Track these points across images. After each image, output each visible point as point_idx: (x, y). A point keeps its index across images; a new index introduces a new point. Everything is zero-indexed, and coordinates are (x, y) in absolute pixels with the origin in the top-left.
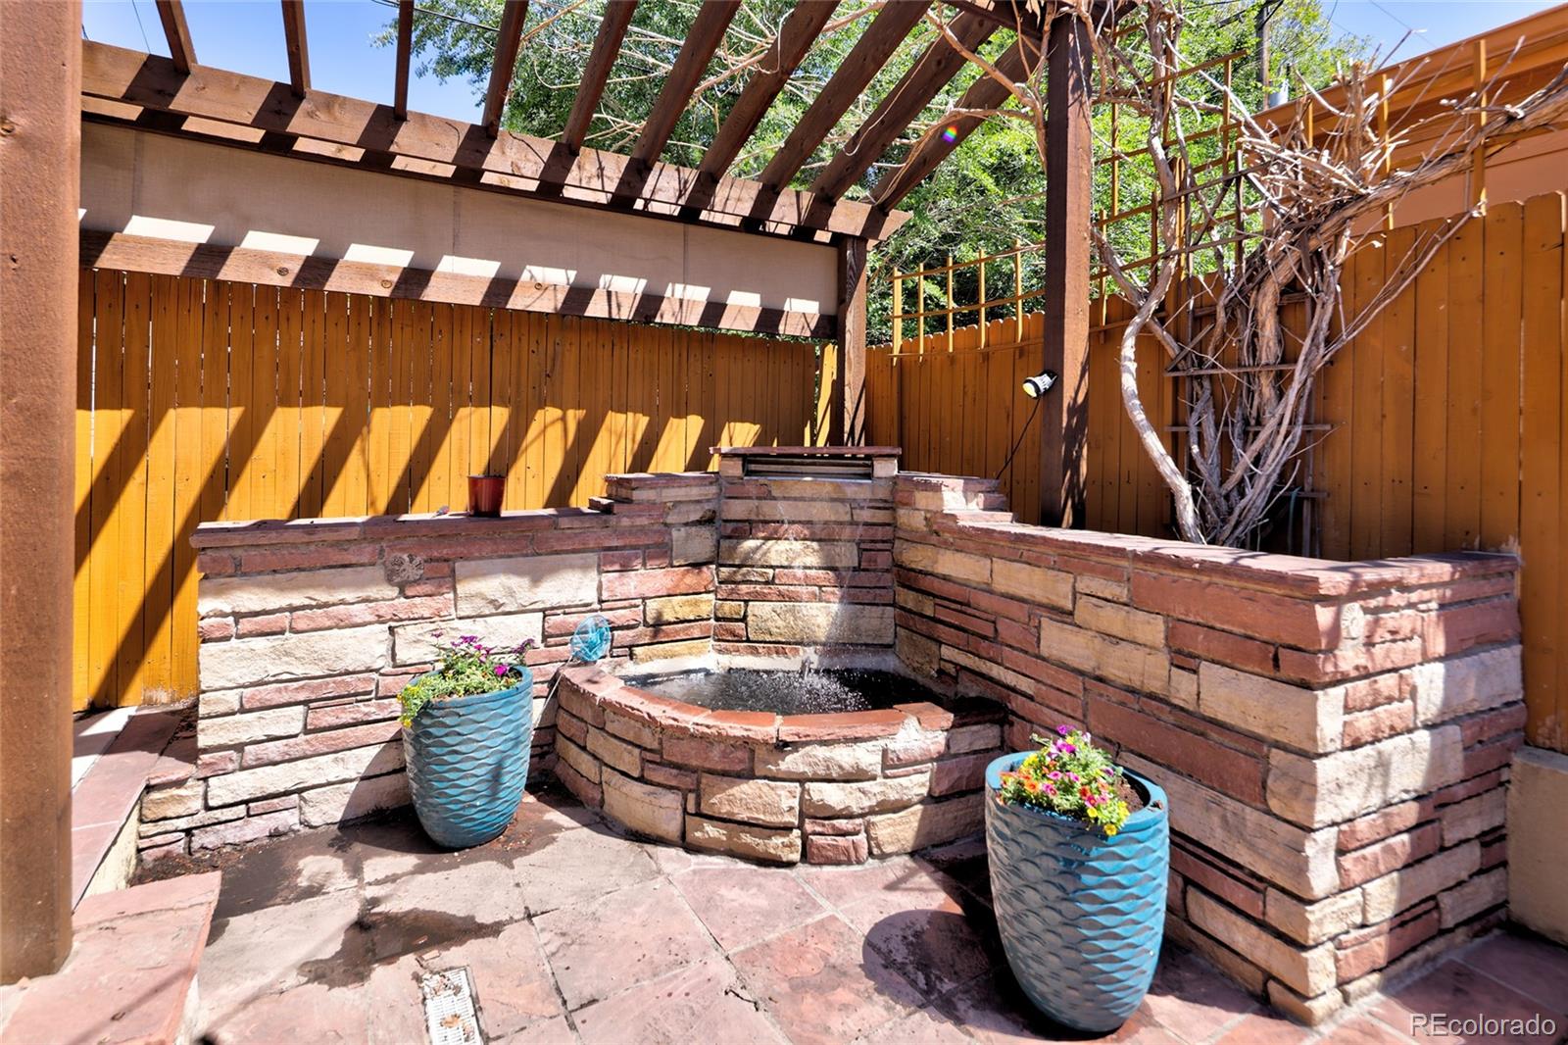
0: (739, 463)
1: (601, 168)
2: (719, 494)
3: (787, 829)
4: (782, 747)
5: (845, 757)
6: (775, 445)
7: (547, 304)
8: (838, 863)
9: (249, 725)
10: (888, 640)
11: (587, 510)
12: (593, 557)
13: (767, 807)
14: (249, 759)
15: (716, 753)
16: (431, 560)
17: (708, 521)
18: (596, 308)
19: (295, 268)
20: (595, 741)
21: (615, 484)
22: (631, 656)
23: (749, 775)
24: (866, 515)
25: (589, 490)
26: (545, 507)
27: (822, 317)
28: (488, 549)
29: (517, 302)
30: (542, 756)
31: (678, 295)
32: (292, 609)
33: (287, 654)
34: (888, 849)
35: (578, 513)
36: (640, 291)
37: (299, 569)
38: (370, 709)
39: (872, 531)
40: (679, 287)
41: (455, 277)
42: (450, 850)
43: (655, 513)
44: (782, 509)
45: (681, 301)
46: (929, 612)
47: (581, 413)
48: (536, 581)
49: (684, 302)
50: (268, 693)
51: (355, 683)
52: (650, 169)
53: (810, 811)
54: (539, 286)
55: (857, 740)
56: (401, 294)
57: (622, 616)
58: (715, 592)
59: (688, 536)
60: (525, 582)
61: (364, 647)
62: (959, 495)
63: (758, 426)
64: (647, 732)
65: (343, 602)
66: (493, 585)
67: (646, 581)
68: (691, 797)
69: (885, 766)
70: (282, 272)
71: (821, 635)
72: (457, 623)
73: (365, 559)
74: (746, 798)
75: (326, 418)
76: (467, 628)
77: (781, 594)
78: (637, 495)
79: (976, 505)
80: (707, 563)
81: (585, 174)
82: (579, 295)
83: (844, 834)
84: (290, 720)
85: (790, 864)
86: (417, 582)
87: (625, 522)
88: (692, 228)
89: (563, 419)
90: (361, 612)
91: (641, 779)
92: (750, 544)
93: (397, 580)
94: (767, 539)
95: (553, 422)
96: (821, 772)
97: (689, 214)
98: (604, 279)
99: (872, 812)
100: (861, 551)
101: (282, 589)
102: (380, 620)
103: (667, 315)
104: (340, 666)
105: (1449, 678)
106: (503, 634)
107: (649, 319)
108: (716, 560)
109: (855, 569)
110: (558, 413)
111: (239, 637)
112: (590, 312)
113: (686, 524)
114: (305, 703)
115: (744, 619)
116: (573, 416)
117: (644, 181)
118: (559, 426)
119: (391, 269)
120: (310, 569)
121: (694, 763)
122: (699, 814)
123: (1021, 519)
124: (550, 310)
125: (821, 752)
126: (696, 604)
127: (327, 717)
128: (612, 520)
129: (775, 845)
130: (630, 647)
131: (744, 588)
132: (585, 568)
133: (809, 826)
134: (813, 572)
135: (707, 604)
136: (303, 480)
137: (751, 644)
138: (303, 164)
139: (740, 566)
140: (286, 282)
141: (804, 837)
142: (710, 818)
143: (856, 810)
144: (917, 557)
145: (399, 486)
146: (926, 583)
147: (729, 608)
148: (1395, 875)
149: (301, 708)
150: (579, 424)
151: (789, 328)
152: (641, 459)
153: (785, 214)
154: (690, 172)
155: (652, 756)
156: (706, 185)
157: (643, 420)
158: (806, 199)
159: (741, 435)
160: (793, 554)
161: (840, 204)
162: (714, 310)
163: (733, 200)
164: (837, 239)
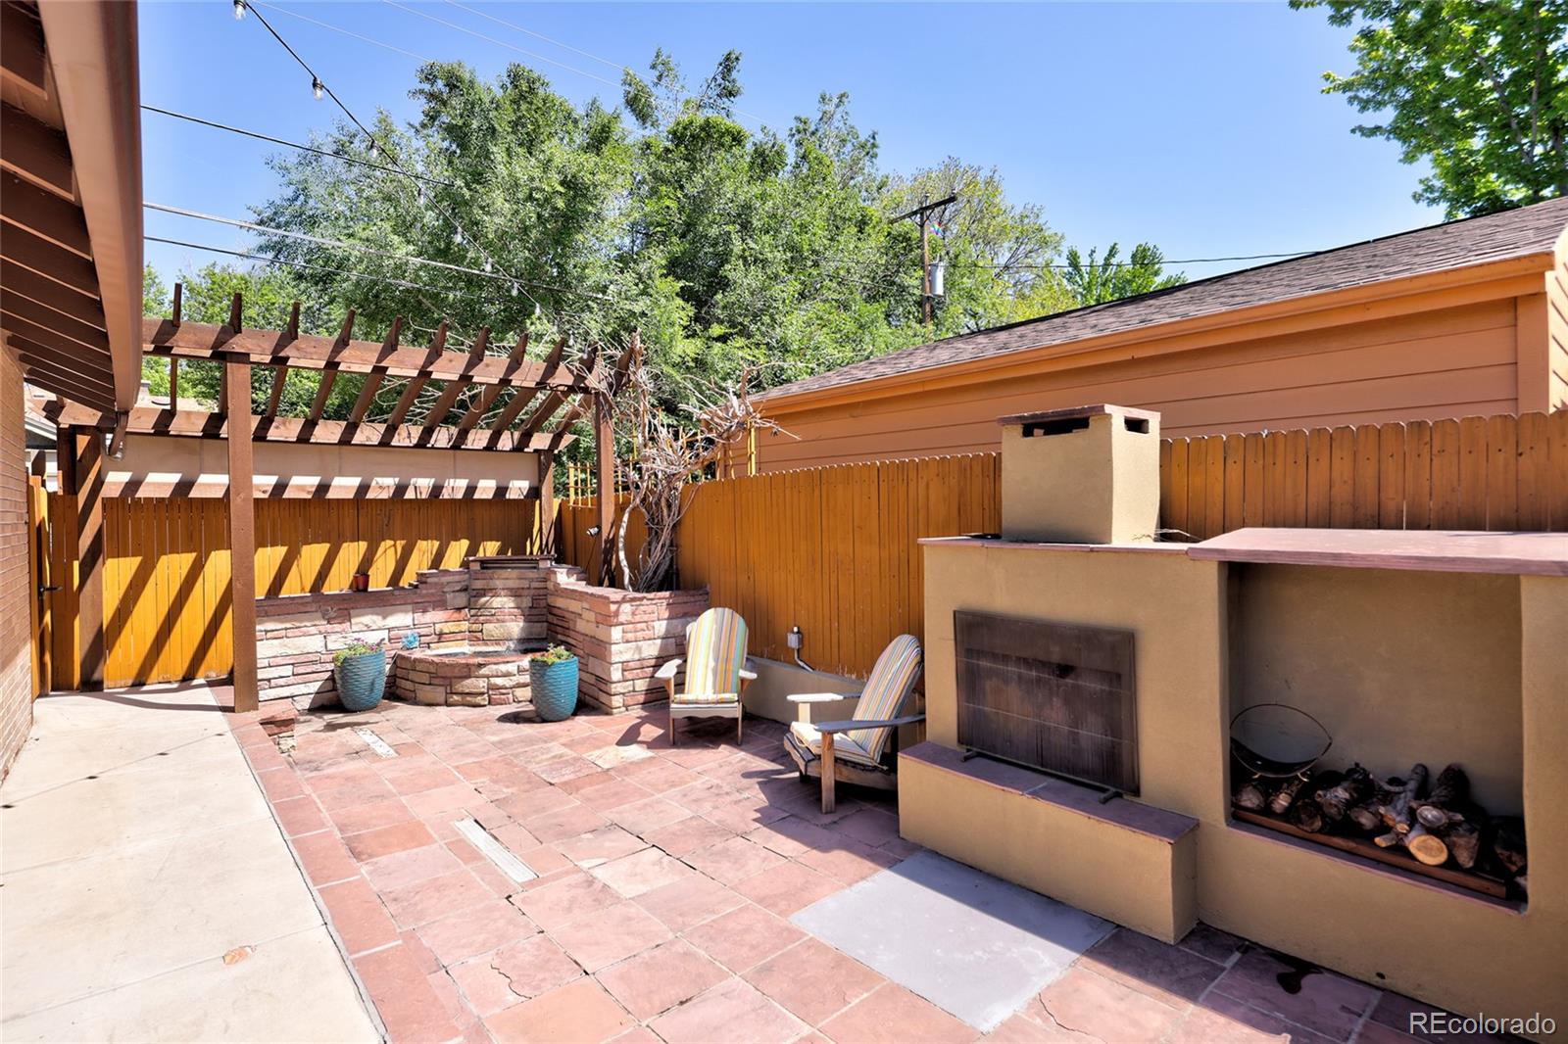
0: (479, 564)
1: (409, 434)
2: (470, 578)
3: (483, 694)
4: (480, 666)
5: (503, 668)
6: (509, 554)
7: (385, 495)
8: (502, 704)
9: (272, 672)
10: (544, 636)
11: (407, 587)
12: (410, 607)
13: (476, 687)
14: (273, 684)
15: (456, 670)
16: (340, 609)
17: (465, 590)
18: (410, 495)
19: (270, 489)
20: (412, 675)
21: (421, 575)
22: (429, 647)
23: (469, 677)
24: (536, 585)
25: (408, 578)
26: (388, 586)
27: (530, 489)
28: (363, 604)
29: (370, 495)
30: (390, 687)
31: (452, 484)
32: (286, 629)
33: (285, 646)
34: (520, 699)
35: (403, 588)
36: (431, 485)
37: (288, 614)
38: (318, 667)
39: (538, 591)
40: (452, 481)
41: (341, 487)
42: (356, 712)
43: (438, 587)
44: (499, 584)
45: (453, 488)
46: (555, 622)
47: (404, 542)
48: (384, 618)
49: (455, 488)
50: (280, 661)
51: (312, 657)
52: (433, 431)
53: (491, 687)
54: (380, 487)
55: (508, 662)
56: (316, 496)
57: (423, 631)
58: (468, 620)
59: (454, 597)
60: (380, 618)
61: (314, 643)
62: (565, 575)
63: (499, 543)
64: (431, 667)
65: (305, 626)
66: (367, 619)
67: (435, 617)
68: (448, 688)
69: (519, 672)
70: (264, 492)
71: (516, 637)
72: (351, 634)
73: (314, 609)
74: (469, 685)
75: (282, 551)
76: (356, 635)
77: (498, 620)
78: (429, 580)
79: (573, 579)
80: (464, 608)
81: (401, 437)
82: (401, 489)
83: (504, 694)
84: (288, 671)
85: (484, 706)
86: (334, 618)
87: (424, 592)
88: (458, 452)
89: (395, 545)
90: (313, 630)
91: (430, 684)
92: (484, 599)
93: (327, 617)
94: (492, 597)
95: (389, 548)
96: (495, 673)
97: (456, 447)
98: (413, 481)
99: (514, 687)
100: (533, 600)
101: (282, 622)
102: (320, 633)
103: (446, 495)
104: (305, 651)
105: (668, 624)
106: (372, 638)
107: (437, 497)
108: (469, 606)
109: (530, 608)
110: (392, 542)
111: (267, 639)
112: (406, 497)
113: (453, 592)
114: (292, 664)
115: (481, 631)
116: (400, 544)
117: (431, 436)
118: (393, 549)
119: (312, 486)
120: (293, 614)
121: (449, 675)
122: (451, 693)
123: (589, 583)
124: (387, 497)
125: (494, 667)
126: (459, 625)
127: (301, 670)
128: (418, 591)
129: (479, 699)
130: (428, 644)
131: (481, 618)
132: (406, 612)
133: (490, 692)
134: (512, 610)
135: (465, 626)
136: (272, 579)
137: (485, 641)
138: (270, 444)
139: (479, 609)
140: (266, 496)
141: (489, 696)
142: (455, 694)
143: (507, 686)
144: (551, 600)
145: (316, 580)
146: (555, 611)
147: (474, 627)
148: (648, 680)
149: (291, 667)
150: (403, 548)
151: (511, 495)
152: (436, 562)
153: (506, 442)
154: (454, 430)
155: (433, 676)
156: (463, 435)
157: (437, 544)
158: (517, 435)
159: (490, 549)
160: (503, 602)
161: (536, 435)
162: (471, 489)
163: (478, 439)
164: (536, 451)
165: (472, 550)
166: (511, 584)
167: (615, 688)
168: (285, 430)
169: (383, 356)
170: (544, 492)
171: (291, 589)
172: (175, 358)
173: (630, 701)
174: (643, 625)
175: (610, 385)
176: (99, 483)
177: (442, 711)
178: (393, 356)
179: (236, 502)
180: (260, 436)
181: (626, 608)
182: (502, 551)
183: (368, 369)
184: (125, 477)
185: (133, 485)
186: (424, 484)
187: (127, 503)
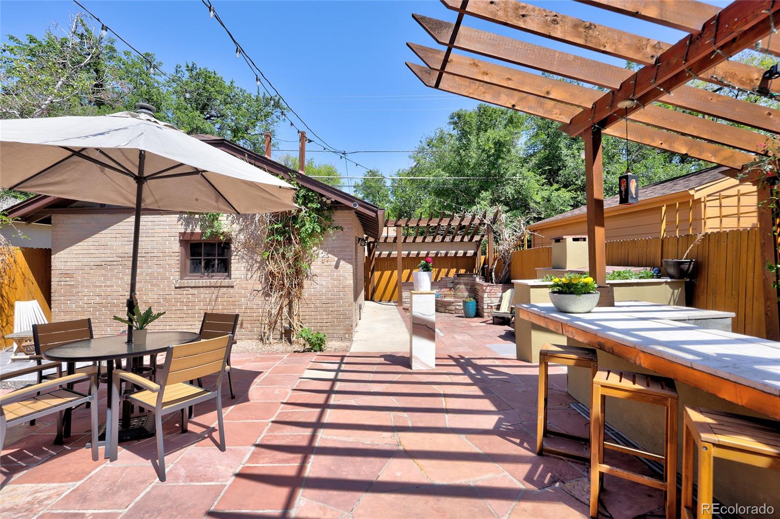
0: (456, 275)
1: (439, 238)
2: (455, 279)
3: (453, 310)
4: (453, 303)
8: (457, 313)
12: (438, 287)
13: (452, 308)
15: (447, 303)
17: (453, 282)
18: (439, 255)
19: (406, 255)
22: (443, 298)
23: (450, 305)
24: (471, 282)
26: (433, 281)
29: (429, 256)
34: (461, 312)
35: (437, 281)
36: (445, 253)
39: (471, 284)
40: (451, 251)
41: (422, 253)
44: (462, 281)
45: (451, 253)
46: (476, 293)
53: (456, 309)
54: (432, 253)
55: (460, 302)
56: (417, 256)
57: (441, 293)
58: (453, 292)
59: (451, 285)
62: (478, 279)
63: (465, 269)
67: (444, 290)
68: (445, 308)
71: (466, 297)
74: (450, 308)
75: (409, 271)
77: (461, 292)
78: (444, 280)
79: (481, 280)
80: (452, 288)
81: (437, 239)
85: (454, 313)
87: (442, 282)
88: (452, 243)
92: (458, 286)
94: (460, 285)
97: (452, 241)
98: (440, 252)
99: (462, 309)
100: (470, 286)
103: (449, 255)
105: (500, 293)
107: (447, 256)
108: (454, 288)
109: (469, 288)
110: (435, 269)
113: (450, 283)
115: (455, 294)
117: (445, 239)
118: (435, 271)
119: (416, 254)
123: (484, 281)
124: (434, 256)
126: (451, 293)
129: (452, 312)
131: (457, 291)
134: (465, 289)
136: (407, 278)
137: (458, 298)
138: (406, 243)
139: (456, 288)
140: (405, 257)
141: (455, 311)
143: (460, 309)
144: (475, 286)
146: (475, 289)
151: (469, 255)
152: (447, 275)
153: (466, 239)
154: (451, 237)
155: (442, 305)
156: (454, 238)
157: (447, 269)
158: (469, 236)
159: (462, 271)
160: (462, 287)
161: (475, 236)
162: (456, 253)
163: (458, 239)
164: (476, 241)
165: (457, 271)
166: (466, 282)
167: (485, 310)
168: (410, 240)
169: (429, 222)
170: (478, 254)
172: (388, 227)
173: (489, 315)
174: (494, 294)
175: (491, 222)
176: (374, 254)
177: (443, 314)
178: (431, 221)
179: (398, 258)
180: (404, 242)
181: (488, 288)
182: (466, 272)
183: (426, 225)
184: (378, 253)
185: (380, 254)
186: (443, 252)
187: (379, 259)
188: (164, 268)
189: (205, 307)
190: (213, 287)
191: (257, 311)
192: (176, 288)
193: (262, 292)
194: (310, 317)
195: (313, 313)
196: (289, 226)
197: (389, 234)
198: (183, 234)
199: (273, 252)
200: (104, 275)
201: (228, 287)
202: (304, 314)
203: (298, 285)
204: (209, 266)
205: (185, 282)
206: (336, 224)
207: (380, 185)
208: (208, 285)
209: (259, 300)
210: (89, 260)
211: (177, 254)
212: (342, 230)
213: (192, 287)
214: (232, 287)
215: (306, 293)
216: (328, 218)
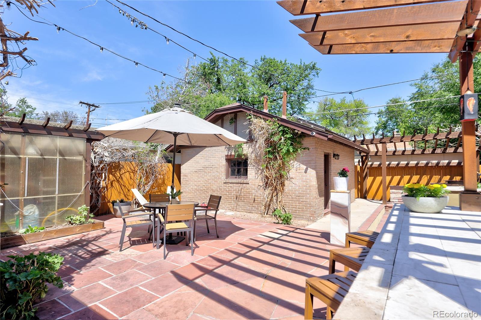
1: (429, 150)
7: (423, 165)
19: (395, 164)
29: (419, 165)
32: (396, 192)
33: (397, 195)
40: (443, 161)
41: (412, 163)
49: (444, 162)
50: (395, 198)
54: (422, 163)
56: (406, 166)
63: (461, 177)
75: (399, 177)
81: (427, 152)
88: (444, 154)
89: (427, 177)
98: (431, 161)
103: (441, 165)
107: (438, 165)
112: (429, 165)
114: (398, 199)
117: (435, 151)
119: (405, 163)
138: (397, 156)
152: (439, 181)
154: (442, 149)
156: (445, 149)
157: (439, 177)
159: (458, 178)
162: (449, 163)
163: (451, 150)
171: (392, 184)
176: (367, 164)
184: (370, 163)
185: (372, 165)
186: (435, 162)
187: (371, 168)
188: (219, 173)
189: (236, 194)
190: (240, 183)
191: (260, 198)
192: (224, 183)
193: (263, 187)
194: (289, 204)
195: (290, 202)
196: (276, 149)
197: (406, 148)
198: (227, 156)
199: (267, 164)
200: (197, 176)
201: (246, 184)
202: (286, 201)
203: (281, 184)
204: (239, 171)
205: (228, 181)
206: (304, 146)
207: (402, 109)
208: (237, 182)
209: (261, 192)
210: (193, 169)
211: (225, 166)
212: (309, 150)
213: (230, 183)
214: (248, 184)
215: (286, 189)
216: (300, 143)
